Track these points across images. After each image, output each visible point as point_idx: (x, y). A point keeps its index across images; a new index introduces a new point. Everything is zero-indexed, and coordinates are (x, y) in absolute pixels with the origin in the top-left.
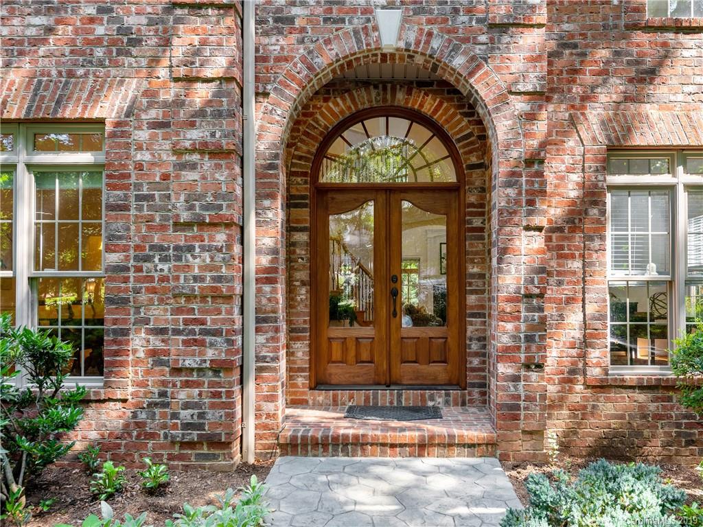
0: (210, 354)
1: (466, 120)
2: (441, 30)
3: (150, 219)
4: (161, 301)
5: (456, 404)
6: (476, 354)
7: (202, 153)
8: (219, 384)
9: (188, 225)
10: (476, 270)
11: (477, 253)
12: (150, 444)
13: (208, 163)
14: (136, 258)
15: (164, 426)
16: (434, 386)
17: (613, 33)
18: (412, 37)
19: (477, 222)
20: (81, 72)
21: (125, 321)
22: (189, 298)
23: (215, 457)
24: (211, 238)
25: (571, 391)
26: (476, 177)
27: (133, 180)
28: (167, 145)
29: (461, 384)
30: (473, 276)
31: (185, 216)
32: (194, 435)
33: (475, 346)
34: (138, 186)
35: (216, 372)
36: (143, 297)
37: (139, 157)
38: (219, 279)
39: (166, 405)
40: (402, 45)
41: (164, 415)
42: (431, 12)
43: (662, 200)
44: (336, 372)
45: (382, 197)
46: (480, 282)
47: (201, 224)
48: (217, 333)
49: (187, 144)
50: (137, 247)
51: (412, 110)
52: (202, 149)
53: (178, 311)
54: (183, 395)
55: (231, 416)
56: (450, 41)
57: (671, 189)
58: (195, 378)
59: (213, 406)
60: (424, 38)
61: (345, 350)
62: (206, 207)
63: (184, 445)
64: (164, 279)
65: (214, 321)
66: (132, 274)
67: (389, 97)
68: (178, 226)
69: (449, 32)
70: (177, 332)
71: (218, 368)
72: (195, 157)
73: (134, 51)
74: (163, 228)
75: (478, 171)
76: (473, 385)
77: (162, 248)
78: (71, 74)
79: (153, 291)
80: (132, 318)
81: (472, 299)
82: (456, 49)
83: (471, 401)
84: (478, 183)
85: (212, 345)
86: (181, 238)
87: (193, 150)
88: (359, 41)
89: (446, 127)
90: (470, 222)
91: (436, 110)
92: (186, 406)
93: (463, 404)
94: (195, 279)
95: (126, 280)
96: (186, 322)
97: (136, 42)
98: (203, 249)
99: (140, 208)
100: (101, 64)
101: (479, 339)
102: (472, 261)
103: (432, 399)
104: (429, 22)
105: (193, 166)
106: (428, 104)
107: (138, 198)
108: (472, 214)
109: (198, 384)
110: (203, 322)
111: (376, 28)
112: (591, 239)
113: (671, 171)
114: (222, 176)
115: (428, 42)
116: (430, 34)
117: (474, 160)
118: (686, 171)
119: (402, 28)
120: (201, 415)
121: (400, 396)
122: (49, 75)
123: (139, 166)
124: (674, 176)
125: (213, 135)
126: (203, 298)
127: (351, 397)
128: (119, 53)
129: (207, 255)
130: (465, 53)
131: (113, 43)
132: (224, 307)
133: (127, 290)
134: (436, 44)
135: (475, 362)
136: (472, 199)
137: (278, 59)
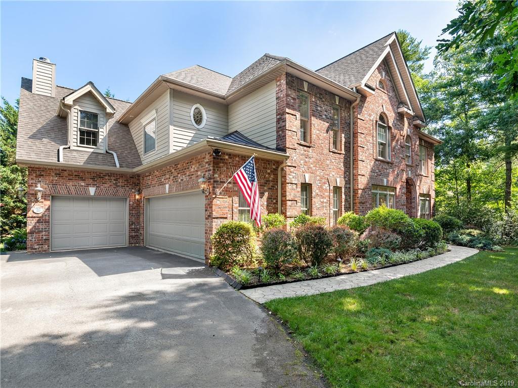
100: (396, 178)
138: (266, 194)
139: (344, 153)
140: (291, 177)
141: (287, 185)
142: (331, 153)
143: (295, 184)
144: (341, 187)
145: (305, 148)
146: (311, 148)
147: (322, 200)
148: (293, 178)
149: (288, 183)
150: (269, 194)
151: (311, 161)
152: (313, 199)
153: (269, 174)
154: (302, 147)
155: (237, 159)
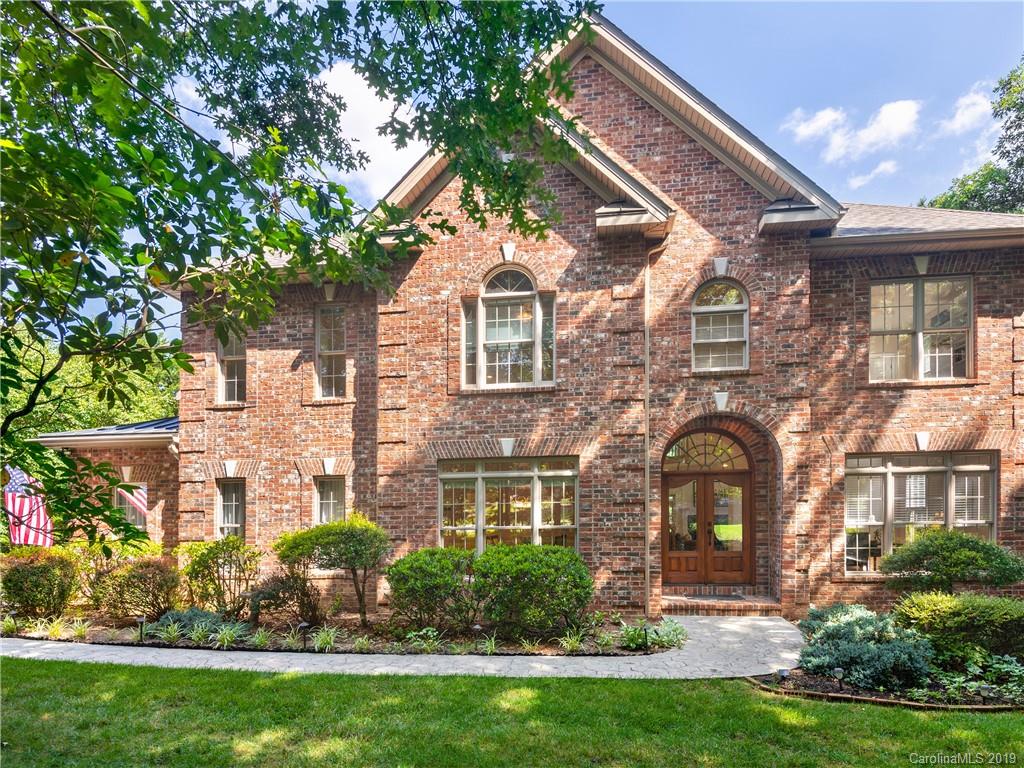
0: (633, 564)
1: (756, 434)
2: (750, 401)
3: (602, 501)
4: (607, 539)
5: (750, 594)
6: (762, 566)
7: (628, 470)
8: (637, 579)
9: (621, 504)
10: (762, 519)
11: (763, 509)
12: (602, 606)
13: (630, 474)
14: (595, 520)
15: (610, 598)
16: (736, 584)
17: (850, 392)
18: (734, 406)
19: (763, 492)
20: (567, 433)
21: (590, 549)
22: (622, 538)
23: (635, 613)
24: (633, 510)
25: (823, 585)
26: (762, 467)
27: (593, 483)
28: (610, 466)
29: (751, 583)
30: (760, 522)
31: (619, 500)
32: (625, 602)
33: (761, 562)
34: (596, 486)
35: (635, 573)
36: (598, 538)
37: (596, 472)
38: (637, 529)
39: (610, 588)
40: (728, 410)
41: (609, 593)
42: (744, 392)
43: (879, 481)
44: (674, 576)
45: (702, 479)
46: (764, 526)
47: (628, 503)
48: (637, 555)
49: (621, 466)
50: (595, 515)
51: (722, 430)
52: (628, 468)
53: (616, 544)
54: (619, 584)
55: (644, 594)
56: (755, 407)
57: (884, 476)
58: (625, 575)
59: (634, 589)
60: (740, 406)
61: (679, 564)
62: (630, 495)
63: (619, 607)
64: (608, 529)
65: (634, 549)
66: (593, 527)
67: (708, 423)
68: (615, 504)
69: (754, 402)
70: (616, 554)
71: (636, 571)
72: (624, 472)
73: (593, 423)
74: (608, 505)
75: (764, 464)
76: (760, 583)
77: (607, 515)
78: (562, 435)
79: (603, 535)
80: (593, 547)
81: (759, 535)
82: (759, 411)
83: (759, 592)
84: (763, 470)
85: (633, 560)
86: (618, 510)
87: (623, 469)
88: (704, 408)
89: (743, 439)
90: (758, 492)
91: (738, 429)
92: (621, 589)
93: (754, 594)
94: (625, 529)
95: (590, 530)
96: (620, 550)
97: (595, 418)
98: (628, 515)
99: (597, 496)
100: (577, 429)
101: (764, 558)
102: (760, 514)
103: (735, 591)
104: (743, 398)
105: (623, 476)
106: (732, 427)
107: (596, 492)
108: (760, 488)
109: (627, 579)
110: (629, 550)
111: (714, 402)
112: (835, 503)
113: (884, 464)
114: (638, 481)
115: (743, 408)
116: (744, 404)
117: (761, 457)
118: (894, 465)
119: (728, 402)
120: (629, 593)
121: (715, 589)
122: (551, 435)
123: (596, 477)
124: (886, 467)
125: (634, 461)
126: (629, 538)
127: (685, 590)
128: (586, 424)
129: (630, 518)
130: (764, 413)
131: (583, 419)
132: (639, 542)
133: (590, 535)
134: (747, 409)
135: (762, 570)
136: (760, 479)
137: (661, 420)
138: (162, 503)
139: (355, 400)
140: (192, 470)
141: (182, 485)
142: (308, 409)
143: (202, 482)
144: (342, 478)
145: (230, 413)
146: (245, 411)
147: (276, 507)
148: (196, 471)
149: (185, 482)
150: (166, 502)
151: (244, 434)
152: (249, 507)
153: (167, 469)
154: (220, 413)
155: (108, 455)
